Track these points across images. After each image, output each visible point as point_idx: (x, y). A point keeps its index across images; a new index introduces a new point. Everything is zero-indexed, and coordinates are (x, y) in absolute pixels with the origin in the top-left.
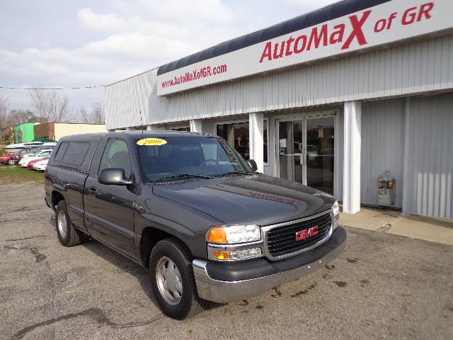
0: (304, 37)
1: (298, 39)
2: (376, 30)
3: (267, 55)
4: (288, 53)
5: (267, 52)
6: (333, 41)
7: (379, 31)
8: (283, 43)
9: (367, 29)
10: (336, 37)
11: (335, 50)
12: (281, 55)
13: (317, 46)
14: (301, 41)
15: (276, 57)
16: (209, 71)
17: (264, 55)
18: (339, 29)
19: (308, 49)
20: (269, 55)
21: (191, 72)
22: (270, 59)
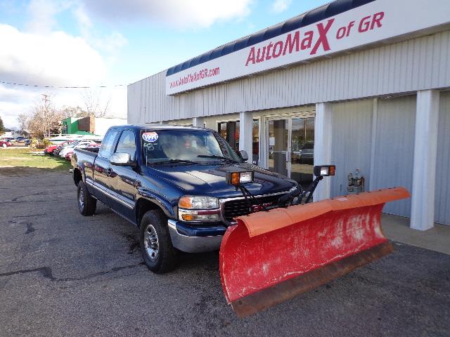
0: (281, 43)
1: (276, 44)
2: (338, 37)
3: (251, 59)
4: (268, 58)
5: (251, 57)
6: (303, 48)
7: (341, 38)
8: (264, 48)
9: (331, 35)
10: (306, 43)
11: (305, 55)
12: (262, 60)
13: (290, 52)
14: (279, 46)
15: (258, 61)
16: (206, 73)
17: (249, 60)
18: (308, 36)
19: (284, 54)
20: (253, 59)
21: (193, 75)
22: (254, 63)
